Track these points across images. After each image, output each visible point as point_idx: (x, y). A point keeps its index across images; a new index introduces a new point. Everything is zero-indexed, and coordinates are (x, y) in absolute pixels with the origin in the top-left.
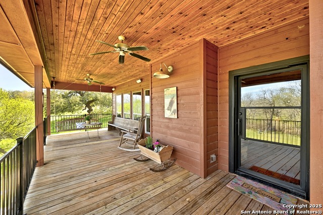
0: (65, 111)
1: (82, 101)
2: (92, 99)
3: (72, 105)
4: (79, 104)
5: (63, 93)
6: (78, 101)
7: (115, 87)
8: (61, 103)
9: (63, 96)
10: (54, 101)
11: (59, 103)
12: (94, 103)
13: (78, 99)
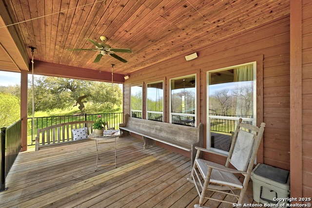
0: (54, 108)
1: (73, 97)
2: (83, 95)
3: (62, 101)
4: (69, 100)
5: (52, 89)
6: (69, 97)
7: (129, 75)
8: (50, 99)
9: (52, 91)
10: (42, 97)
11: (47, 99)
12: (85, 99)
13: (69, 95)
